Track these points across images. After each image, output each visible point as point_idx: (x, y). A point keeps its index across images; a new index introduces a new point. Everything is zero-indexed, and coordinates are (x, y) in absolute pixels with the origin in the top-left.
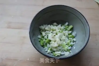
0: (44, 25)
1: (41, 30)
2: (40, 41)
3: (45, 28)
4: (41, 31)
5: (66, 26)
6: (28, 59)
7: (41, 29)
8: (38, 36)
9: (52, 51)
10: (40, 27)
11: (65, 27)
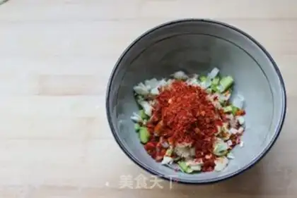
0: (147, 81)
1: (140, 97)
2: (138, 131)
3: (150, 91)
4: (139, 101)
5: (212, 80)
6: (107, 184)
7: (138, 95)
8: (133, 116)
9: (176, 159)
10: (136, 88)
11: (210, 84)
